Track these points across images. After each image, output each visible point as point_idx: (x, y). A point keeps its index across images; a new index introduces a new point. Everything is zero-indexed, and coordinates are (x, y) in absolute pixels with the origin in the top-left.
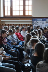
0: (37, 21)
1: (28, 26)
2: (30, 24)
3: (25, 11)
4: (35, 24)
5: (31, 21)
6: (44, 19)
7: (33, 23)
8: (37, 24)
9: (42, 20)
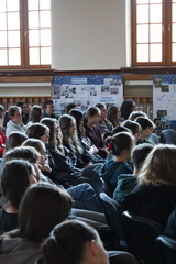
0: (71, 87)
1: (40, 102)
2: (46, 98)
3: (28, 48)
4: (63, 98)
5: (49, 84)
6: (94, 76)
7: (56, 92)
8: (70, 95)
9: (88, 83)
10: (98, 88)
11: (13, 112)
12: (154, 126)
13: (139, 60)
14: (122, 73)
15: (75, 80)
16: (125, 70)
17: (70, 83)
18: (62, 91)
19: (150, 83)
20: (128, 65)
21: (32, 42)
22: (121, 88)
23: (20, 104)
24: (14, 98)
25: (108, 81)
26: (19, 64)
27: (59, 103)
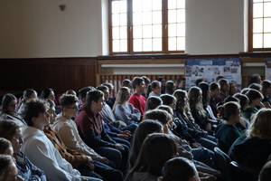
0: (200, 67)
2: (180, 76)
4: (193, 76)
5: (183, 65)
6: (218, 59)
7: (188, 71)
8: (199, 73)
9: (214, 64)
10: (221, 68)
11: (155, 85)
12: (263, 97)
13: (255, 47)
14: (240, 57)
15: (203, 62)
16: (243, 54)
17: (199, 64)
18: (193, 71)
19: (263, 64)
20: (246, 50)
21: (170, 33)
22: (239, 69)
23: (160, 80)
24: (156, 76)
25: (229, 63)
26: (161, 50)
27: (191, 80)
